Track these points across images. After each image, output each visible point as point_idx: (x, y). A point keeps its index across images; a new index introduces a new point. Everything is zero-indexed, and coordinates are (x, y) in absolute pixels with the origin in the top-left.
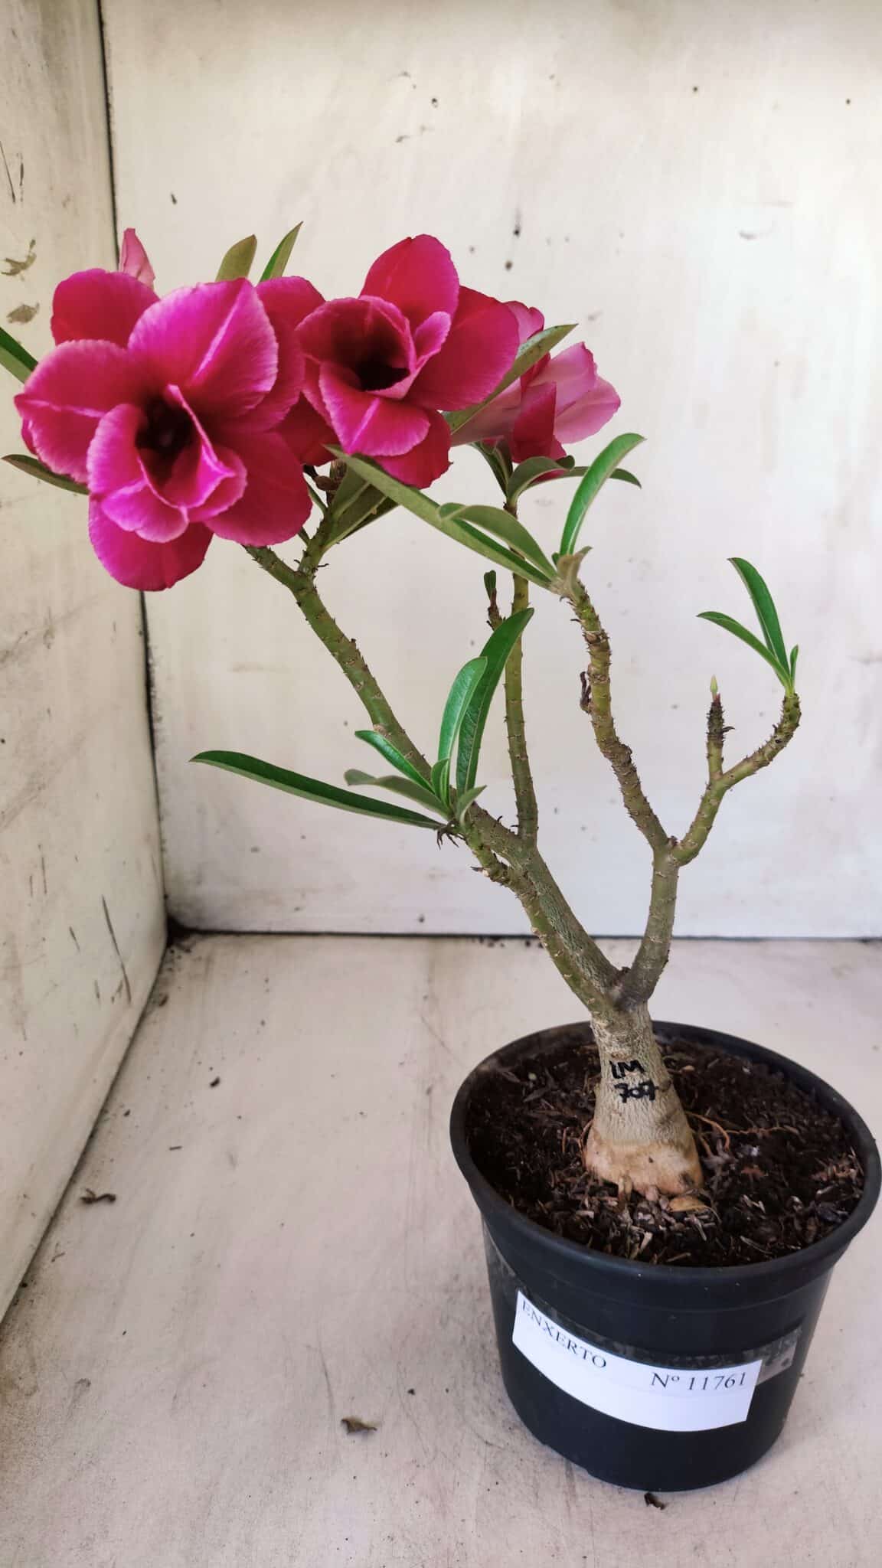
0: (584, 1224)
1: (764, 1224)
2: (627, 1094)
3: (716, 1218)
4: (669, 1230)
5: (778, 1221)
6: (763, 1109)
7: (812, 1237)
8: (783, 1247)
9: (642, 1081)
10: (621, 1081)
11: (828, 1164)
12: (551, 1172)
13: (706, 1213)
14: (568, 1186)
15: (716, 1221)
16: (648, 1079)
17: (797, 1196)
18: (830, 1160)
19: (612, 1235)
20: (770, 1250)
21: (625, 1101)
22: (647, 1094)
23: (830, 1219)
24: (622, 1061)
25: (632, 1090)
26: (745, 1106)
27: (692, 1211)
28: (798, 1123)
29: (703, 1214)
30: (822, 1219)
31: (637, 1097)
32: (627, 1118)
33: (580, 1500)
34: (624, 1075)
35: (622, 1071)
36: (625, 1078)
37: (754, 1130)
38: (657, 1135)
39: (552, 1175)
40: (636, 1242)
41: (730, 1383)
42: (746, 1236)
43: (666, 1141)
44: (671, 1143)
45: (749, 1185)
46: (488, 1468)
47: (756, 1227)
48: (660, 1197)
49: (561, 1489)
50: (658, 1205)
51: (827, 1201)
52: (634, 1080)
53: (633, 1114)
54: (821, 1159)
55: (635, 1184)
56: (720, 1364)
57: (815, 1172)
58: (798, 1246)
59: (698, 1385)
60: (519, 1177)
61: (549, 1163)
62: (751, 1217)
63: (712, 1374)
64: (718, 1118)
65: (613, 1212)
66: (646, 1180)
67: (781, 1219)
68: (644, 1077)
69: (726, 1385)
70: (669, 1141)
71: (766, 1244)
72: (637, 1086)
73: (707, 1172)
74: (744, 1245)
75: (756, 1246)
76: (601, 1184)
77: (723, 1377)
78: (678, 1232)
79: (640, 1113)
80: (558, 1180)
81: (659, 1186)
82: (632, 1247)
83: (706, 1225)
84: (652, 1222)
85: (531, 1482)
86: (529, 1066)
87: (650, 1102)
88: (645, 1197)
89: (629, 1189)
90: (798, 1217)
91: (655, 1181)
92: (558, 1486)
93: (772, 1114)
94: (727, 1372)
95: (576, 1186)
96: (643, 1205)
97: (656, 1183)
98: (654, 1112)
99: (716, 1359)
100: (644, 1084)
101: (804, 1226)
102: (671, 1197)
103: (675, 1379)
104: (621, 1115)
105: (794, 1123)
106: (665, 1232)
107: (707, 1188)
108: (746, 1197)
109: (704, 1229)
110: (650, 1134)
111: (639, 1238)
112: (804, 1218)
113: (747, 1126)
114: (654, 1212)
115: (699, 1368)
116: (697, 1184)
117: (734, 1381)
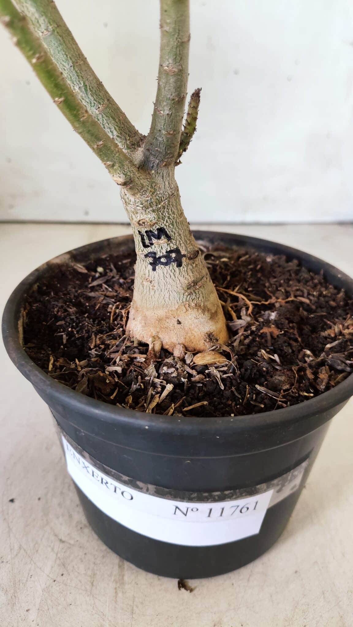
0: (111, 379)
1: (278, 373)
2: (155, 262)
3: (234, 369)
4: (189, 380)
5: (292, 371)
6: (281, 285)
7: (324, 384)
8: (297, 395)
9: (169, 249)
10: (149, 250)
11: (335, 324)
12: (93, 336)
13: (226, 365)
14: (107, 347)
15: (234, 372)
16: (175, 247)
17: (309, 350)
18: (337, 320)
19: (134, 387)
20: (284, 397)
21: (154, 269)
22: (174, 261)
23: (339, 368)
24: (148, 229)
25: (160, 258)
26: (267, 284)
27: (211, 365)
28: (309, 294)
29: (223, 366)
30: (331, 368)
31: (166, 264)
32: (156, 285)
33: (127, 587)
34: (152, 244)
35: (150, 239)
36: (153, 246)
37: (273, 300)
38: (184, 300)
39: (94, 339)
40: (157, 393)
41: (244, 510)
42: (261, 385)
43: (193, 304)
44: (198, 306)
45: (266, 341)
46: (58, 562)
47: (272, 377)
48: (186, 354)
49: (113, 578)
50: (183, 360)
51: (336, 352)
52: (162, 248)
53: (162, 282)
54: (329, 321)
55: (164, 343)
56: (234, 497)
57: (324, 330)
58: (311, 393)
59: (216, 513)
60: (65, 341)
61: (94, 329)
62: (267, 368)
63: (228, 505)
64: (244, 292)
65: (140, 367)
66: (174, 340)
67: (295, 368)
68: (171, 245)
69: (241, 512)
70: (196, 305)
71: (280, 392)
72: (165, 254)
73: (232, 332)
74: (258, 393)
75: (271, 393)
76: (135, 344)
77: (238, 506)
78: (199, 382)
79: (169, 280)
80: (98, 342)
81: (186, 344)
82: (153, 397)
83: (225, 376)
84: (174, 375)
85: (89, 573)
86: (99, 262)
87: (177, 269)
88: (173, 354)
89: (158, 347)
90: (310, 366)
91: (182, 340)
92: (110, 575)
93: (288, 289)
94: (241, 502)
95: (115, 347)
96: (169, 360)
97: (184, 342)
98: (182, 279)
99: (230, 493)
100: (171, 251)
101: (315, 374)
102: (195, 352)
103: (195, 510)
104: (151, 282)
105: (306, 295)
106: (186, 383)
107: (230, 345)
108: (263, 351)
109: (223, 380)
110: (178, 299)
111: (160, 389)
112: (316, 368)
113: (267, 298)
114: (178, 366)
115: (215, 500)
116: (221, 341)
117: (248, 509)
